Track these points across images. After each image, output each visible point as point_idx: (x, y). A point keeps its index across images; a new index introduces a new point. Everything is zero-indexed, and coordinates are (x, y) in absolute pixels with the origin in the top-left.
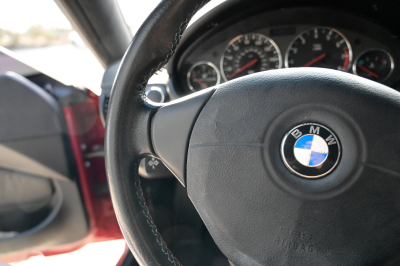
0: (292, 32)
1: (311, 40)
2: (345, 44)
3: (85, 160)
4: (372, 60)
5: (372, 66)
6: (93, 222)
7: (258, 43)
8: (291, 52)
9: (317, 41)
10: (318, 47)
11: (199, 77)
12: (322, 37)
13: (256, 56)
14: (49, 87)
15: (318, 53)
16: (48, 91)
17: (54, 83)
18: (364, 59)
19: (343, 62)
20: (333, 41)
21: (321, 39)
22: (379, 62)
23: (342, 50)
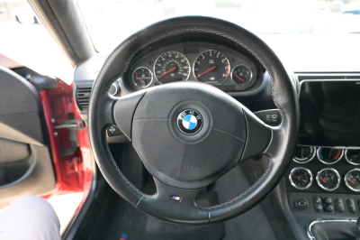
0: (197, 52)
1: (207, 55)
2: (226, 61)
3: (54, 130)
4: (241, 71)
5: (241, 74)
6: (59, 178)
7: (177, 57)
8: (196, 63)
9: (211, 58)
10: (212, 62)
11: (140, 76)
12: (214, 56)
13: (175, 65)
14: (29, 76)
15: (212, 65)
16: (28, 80)
17: (34, 74)
18: (237, 70)
19: (225, 71)
20: (220, 59)
21: (214, 57)
22: (244, 73)
23: (225, 64)
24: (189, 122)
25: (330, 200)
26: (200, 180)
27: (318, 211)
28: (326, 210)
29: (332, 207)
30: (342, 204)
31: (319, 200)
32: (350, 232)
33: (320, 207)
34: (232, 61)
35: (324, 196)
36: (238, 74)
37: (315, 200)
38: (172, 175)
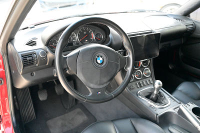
0: (78, 29)
1: (82, 30)
8: (79, 34)
9: (85, 31)
10: (85, 33)
15: (85, 35)
18: (97, 35)
19: (91, 37)
20: (88, 31)
21: (86, 30)
22: (99, 36)
23: (91, 33)
24: (100, 60)
25: (141, 83)
26: (106, 83)
27: (138, 88)
28: (141, 87)
29: (142, 85)
30: (145, 83)
31: (138, 84)
32: (150, 91)
33: (139, 86)
34: (94, 31)
35: (139, 81)
36: (97, 37)
37: (136, 84)
38: (96, 84)
